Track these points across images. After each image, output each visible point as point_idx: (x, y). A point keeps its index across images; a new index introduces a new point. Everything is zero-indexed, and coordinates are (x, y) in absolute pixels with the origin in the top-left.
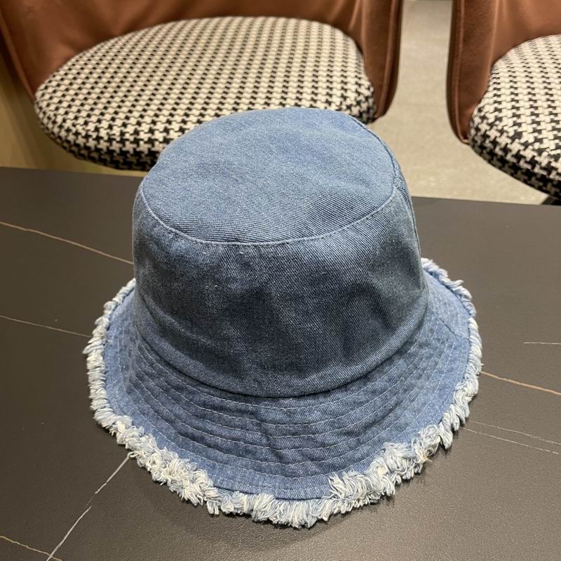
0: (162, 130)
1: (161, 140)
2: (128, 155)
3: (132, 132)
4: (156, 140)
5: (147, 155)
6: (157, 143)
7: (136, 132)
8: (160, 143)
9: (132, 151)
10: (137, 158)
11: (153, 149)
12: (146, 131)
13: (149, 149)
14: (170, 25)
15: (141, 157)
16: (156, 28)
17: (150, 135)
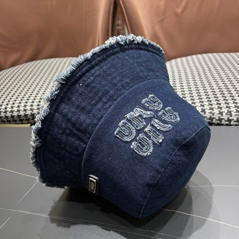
0: (16, 106)
1: (16, 111)
2: (3, 118)
3: (4, 108)
4: (14, 111)
5: (10, 117)
6: (14, 112)
7: (6, 108)
8: (16, 112)
9: (4, 116)
10: (7, 119)
11: (13, 115)
12: (10, 107)
13: (11, 115)
14: (29, 63)
15: (8, 118)
16: (23, 65)
17: (11, 109)
